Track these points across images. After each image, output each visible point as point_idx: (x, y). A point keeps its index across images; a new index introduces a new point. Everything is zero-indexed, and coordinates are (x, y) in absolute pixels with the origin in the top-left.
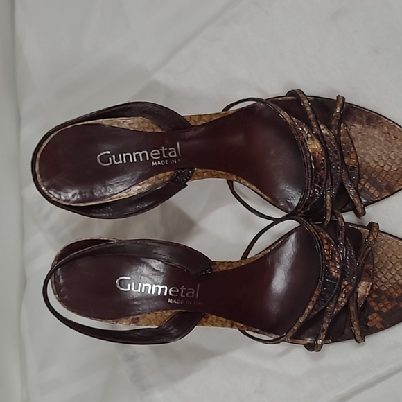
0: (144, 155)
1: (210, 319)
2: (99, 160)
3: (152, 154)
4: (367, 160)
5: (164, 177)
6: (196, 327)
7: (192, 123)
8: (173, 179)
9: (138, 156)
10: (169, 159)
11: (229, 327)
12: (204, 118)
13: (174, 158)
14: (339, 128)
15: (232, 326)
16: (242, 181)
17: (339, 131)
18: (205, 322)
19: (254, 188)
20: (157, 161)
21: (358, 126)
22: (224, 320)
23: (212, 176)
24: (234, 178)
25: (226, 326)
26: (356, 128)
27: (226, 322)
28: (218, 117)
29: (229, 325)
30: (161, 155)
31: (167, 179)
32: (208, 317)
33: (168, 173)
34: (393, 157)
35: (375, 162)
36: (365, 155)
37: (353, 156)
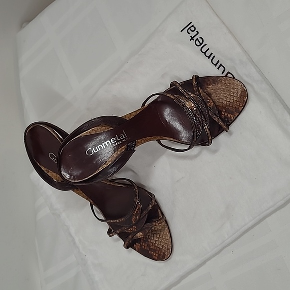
0: (108, 143)
2: (87, 154)
3: (112, 141)
4: (221, 102)
5: (122, 150)
7: (128, 119)
8: (127, 150)
9: (105, 145)
10: (122, 140)
12: (133, 114)
13: (124, 139)
14: (199, 91)
16: (164, 138)
17: (199, 92)
19: (172, 139)
20: (115, 143)
21: (210, 87)
23: (147, 141)
24: (159, 138)
26: (210, 88)
28: (141, 111)
30: (117, 140)
31: (124, 151)
33: (123, 148)
34: (233, 95)
35: (225, 101)
36: (219, 99)
37: (211, 101)
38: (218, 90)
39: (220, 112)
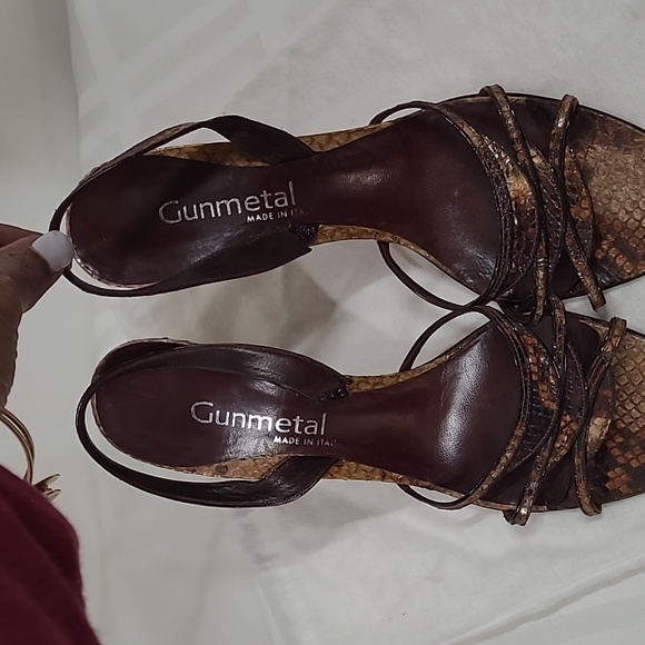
0: (233, 205)
1: (346, 467)
2: (161, 215)
4: (614, 209)
6: (322, 480)
7: (316, 148)
9: (223, 207)
10: (275, 210)
11: (379, 479)
12: (337, 138)
13: (283, 209)
14: (562, 156)
15: (383, 478)
16: (403, 241)
17: (562, 160)
18: (337, 473)
21: (600, 149)
22: (370, 468)
24: (388, 237)
25: (372, 479)
26: (596, 153)
27: (372, 471)
28: (362, 135)
29: (378, 477)
30: (262, 204)
32: (343, 465)
35: (627, 212)
36: (610, 199)
37: (585, 204)
38: (620, 169)
39: (598, 238)
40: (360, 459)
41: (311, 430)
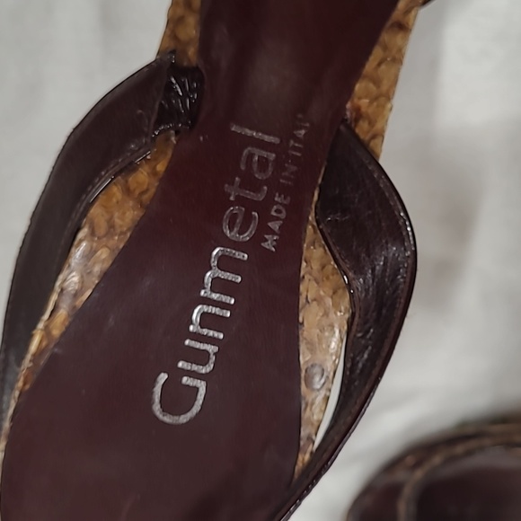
1: (364, 102)
6: (381, 162)
11: (406, 39)
15: (403, 28)
18: (372, 123)
22: (377, 53)
25: (401, 51)
27: (385, 48)
29: (399, 38)
32: (357, 110)
40: (353, 71)
41: (263, 163)
